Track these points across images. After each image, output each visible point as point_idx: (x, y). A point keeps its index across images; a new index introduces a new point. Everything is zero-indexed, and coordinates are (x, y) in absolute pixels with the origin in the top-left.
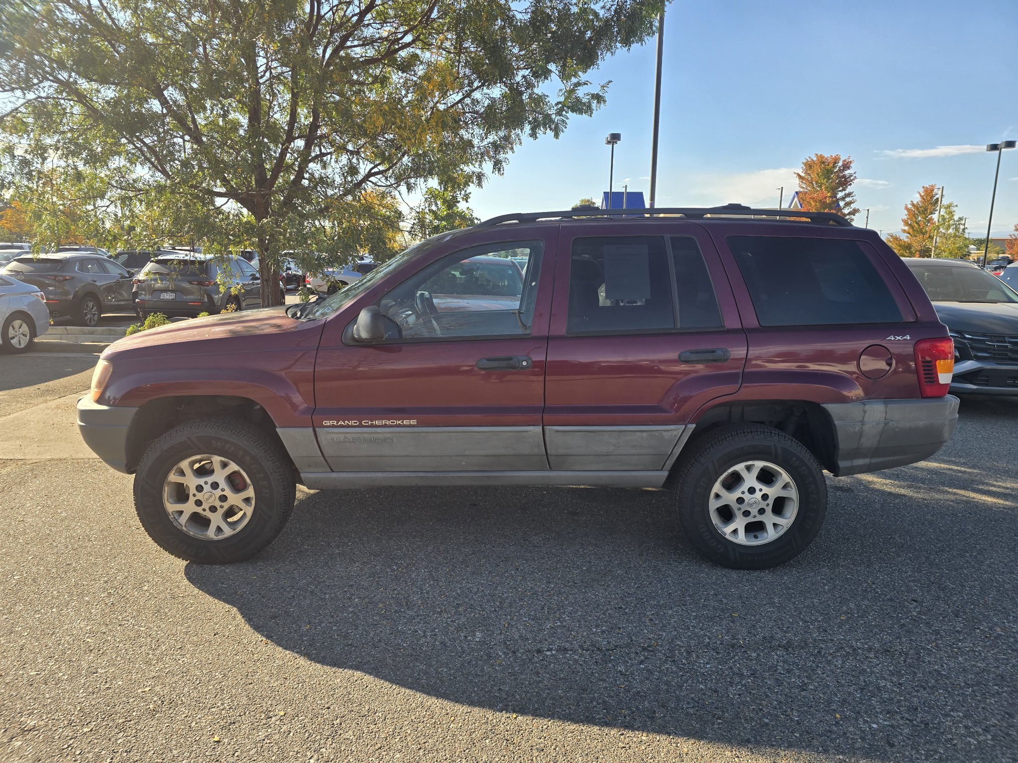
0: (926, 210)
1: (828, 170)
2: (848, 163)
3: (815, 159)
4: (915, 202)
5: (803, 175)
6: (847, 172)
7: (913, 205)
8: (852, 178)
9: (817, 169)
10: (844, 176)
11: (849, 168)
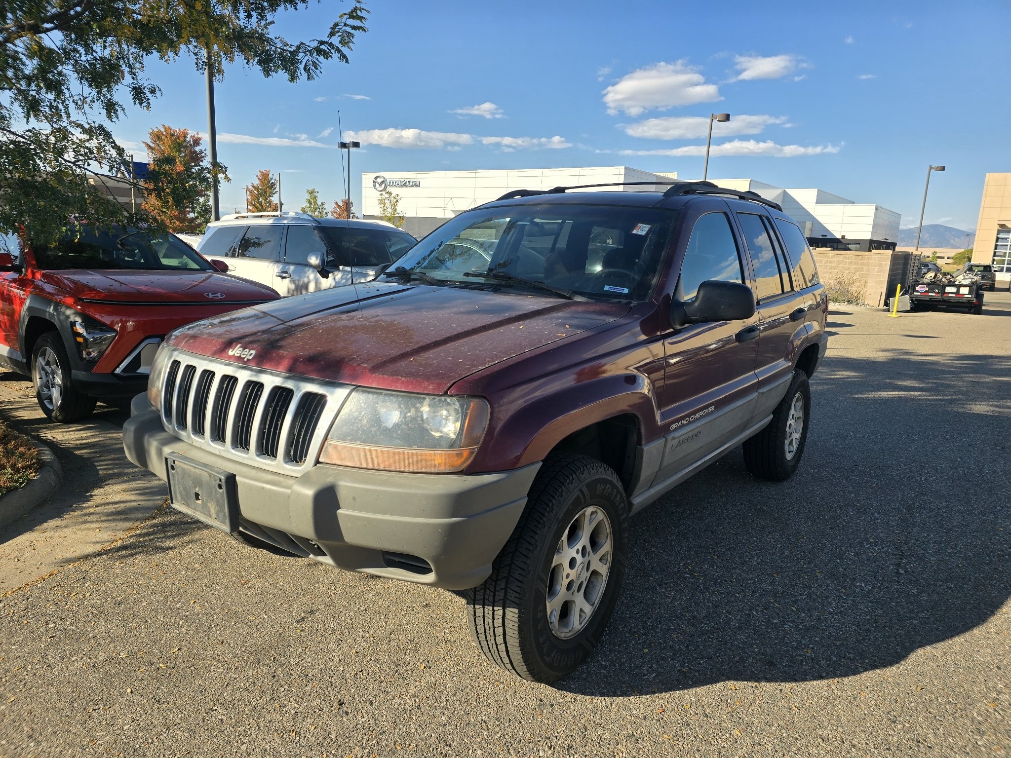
0: (266, 192)
1: (179, 144)
2: (197, 140)
3: (163, 130)
4: (255, 185)
5: (152, 145)
6: (197, 149)
7: (254, 187)
8: (203, 155)
9: (168, 141)
10: (195, 152)
11: (198, 144)
